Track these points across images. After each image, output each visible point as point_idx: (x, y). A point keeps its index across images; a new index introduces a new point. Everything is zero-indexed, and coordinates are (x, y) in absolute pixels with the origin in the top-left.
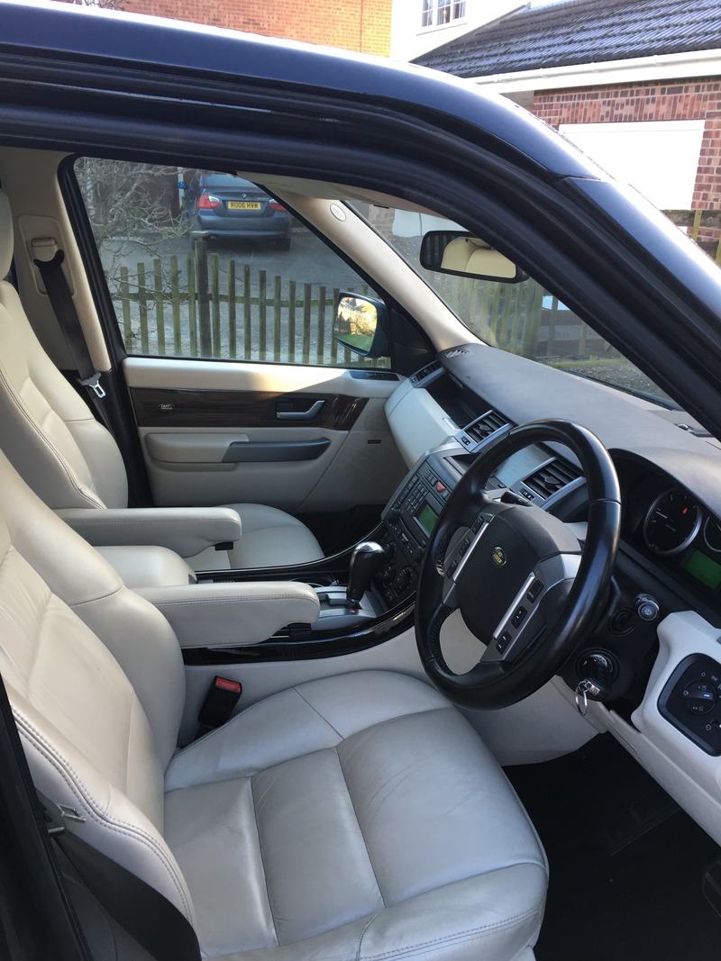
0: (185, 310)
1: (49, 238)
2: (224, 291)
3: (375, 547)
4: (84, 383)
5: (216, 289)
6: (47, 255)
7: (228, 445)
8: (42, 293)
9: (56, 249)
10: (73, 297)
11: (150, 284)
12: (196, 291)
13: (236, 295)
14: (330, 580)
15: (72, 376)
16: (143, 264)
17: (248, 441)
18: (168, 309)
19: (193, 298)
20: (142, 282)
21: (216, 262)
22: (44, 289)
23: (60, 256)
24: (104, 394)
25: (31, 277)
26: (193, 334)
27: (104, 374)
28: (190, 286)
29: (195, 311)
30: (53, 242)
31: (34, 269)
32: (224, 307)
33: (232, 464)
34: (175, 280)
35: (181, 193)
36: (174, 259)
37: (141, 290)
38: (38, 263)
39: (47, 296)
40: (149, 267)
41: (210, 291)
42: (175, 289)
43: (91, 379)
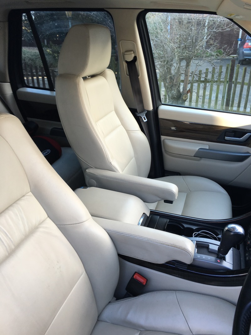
0: (221, 87)
1: (131, 51)
2: (240, 80)
3: (240, 229)
4: (138, 115)
5: (236, 79)
6: (130, 58)
7: (197, 149)
8: (127, 75)
9: (133, 55)
10: (139, 77)
11: (209, 76)
12: (228, 80)
13: (245, 82)
14: (219, 233)
15: (134, 111)
16: (208, 69)
17: (208, 148)
18: (215, 87)
19: (226, 83)
20: (206, 76)
21: (238, 68)
22: (128, 74)
23: (135, 59)
24: (146, 120)
25: (124, 68)
26: (223, 97)
27: (148, 112)
28: (226, 77)
29: (226, 88)
30: (132, 52)
31: (125, 65)
32: (239, 87)
33: (199, 158)
34: (220, 75)
35: (239, 42)
36: (221, 67)
37: (206, 79)
38: (127, 62)
39: (129, 76)
40: (210, 70)
41: (234, 80)
42: (219, 79)
43: (142, 113)
